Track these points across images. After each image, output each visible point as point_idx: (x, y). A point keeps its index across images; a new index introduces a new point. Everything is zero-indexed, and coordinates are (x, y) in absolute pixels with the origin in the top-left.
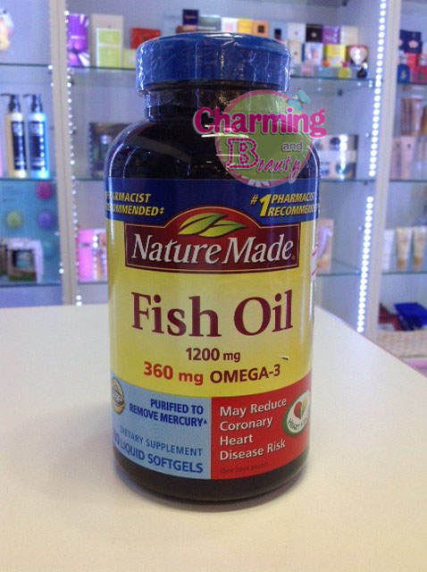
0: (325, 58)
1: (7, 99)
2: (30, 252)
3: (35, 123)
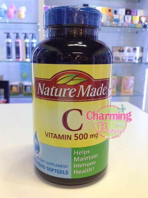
0: (132, 20)
1: (24, 35)
2: (30, 86)
3: (33, 43)
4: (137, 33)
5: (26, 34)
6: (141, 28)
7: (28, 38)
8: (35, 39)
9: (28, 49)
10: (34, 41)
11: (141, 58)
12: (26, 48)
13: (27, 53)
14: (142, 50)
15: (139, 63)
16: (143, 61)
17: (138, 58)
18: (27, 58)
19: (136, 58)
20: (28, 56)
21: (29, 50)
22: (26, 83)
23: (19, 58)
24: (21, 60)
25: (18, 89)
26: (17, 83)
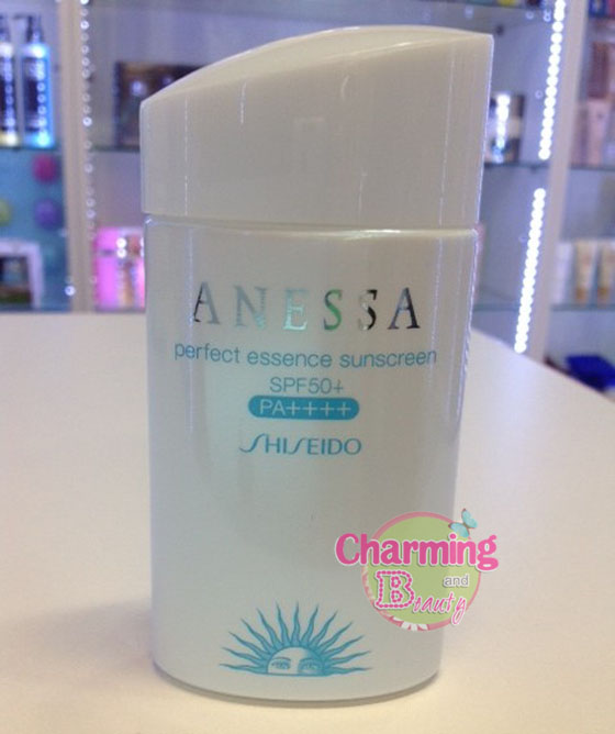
2: (23, 260)
3: (31, 60)
4: (500, 30)
6: (519, 7)
7: (8, 39)
9: (8, 90)
10: (38, 51)
11: (514, 145)
12: (2, 85)
13: (3, 106)
14: (520, 108)
15: (505, 164)
18: (3, 129)
19: (492, 144)
20: (10, 122)
21: (14, 94)
22: (3, 247)
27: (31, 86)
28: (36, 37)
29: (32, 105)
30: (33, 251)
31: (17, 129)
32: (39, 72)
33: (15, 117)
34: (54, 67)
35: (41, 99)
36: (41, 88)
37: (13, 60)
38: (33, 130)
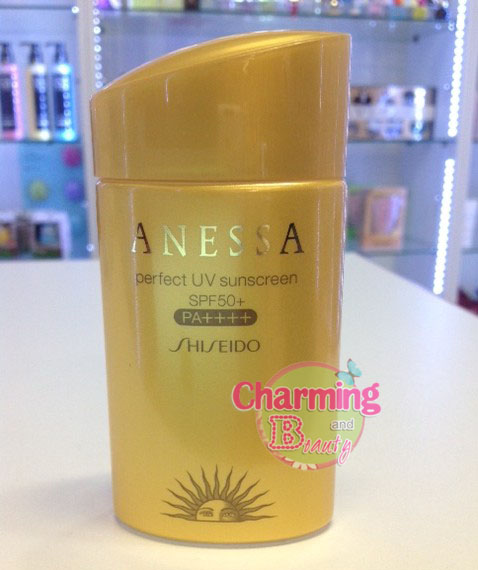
1: (27, 51)
2: (55, 226)
3: (58, 76)
4: (416, 39)
5: (34, 47)
6: (429, 20)
7: (42, 61)
8: (67, 61)
9: (42, 99)
10: (63, 69)
11: (429, 126)
12: (37, 95)
13: (38, 111)
14: (433, 97)
15: (423, 141)
16: (438, 134)
17: (419, 126)
18: (39, 128)
19: (413, 126)
20: (44, 123)
21: (47, 102)
22: (40, 216)
23: (12, 128)
24: (19, 134)
25: (14, 236)
26: (8, 216)
27: (59, 96)
28: (62, 59)
29: (60, 109)
30: (63, 219)
31: (49, 128)
32: (65, 85)
33: (48, 118)
34: (75, 80)
35: (67, 105)
36: (66, 97)
37: (46, 77)
38: (61, 128)
